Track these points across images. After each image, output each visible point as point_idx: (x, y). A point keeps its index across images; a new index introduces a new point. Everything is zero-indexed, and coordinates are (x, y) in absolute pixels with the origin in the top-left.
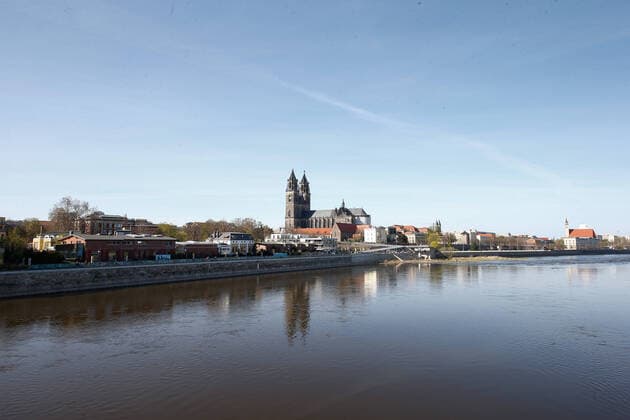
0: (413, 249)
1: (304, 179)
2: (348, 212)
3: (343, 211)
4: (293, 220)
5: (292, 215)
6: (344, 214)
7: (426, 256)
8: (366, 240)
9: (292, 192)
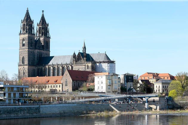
0: (142, 98)
1: (43, 20)
2: (88, 58)
3: (84, 56)
4: (26, 67)
5: (26, 62)
6: (83, 60)
7: (154, 107)
8: (96, 90)
9: (26, 36)
